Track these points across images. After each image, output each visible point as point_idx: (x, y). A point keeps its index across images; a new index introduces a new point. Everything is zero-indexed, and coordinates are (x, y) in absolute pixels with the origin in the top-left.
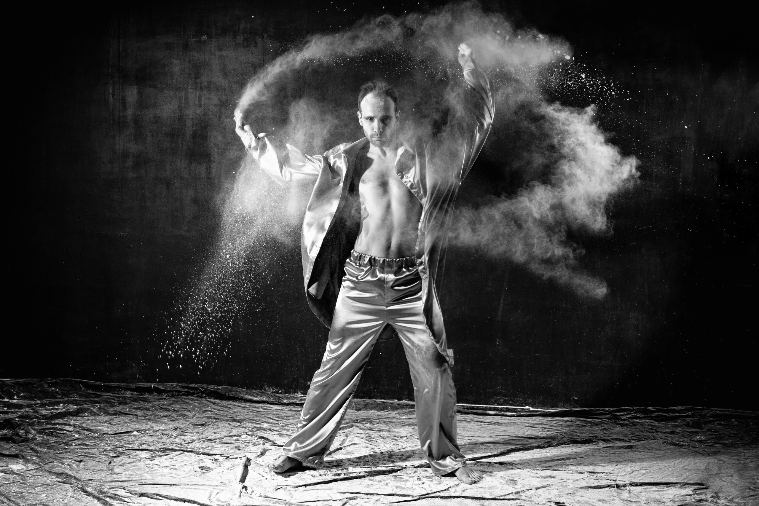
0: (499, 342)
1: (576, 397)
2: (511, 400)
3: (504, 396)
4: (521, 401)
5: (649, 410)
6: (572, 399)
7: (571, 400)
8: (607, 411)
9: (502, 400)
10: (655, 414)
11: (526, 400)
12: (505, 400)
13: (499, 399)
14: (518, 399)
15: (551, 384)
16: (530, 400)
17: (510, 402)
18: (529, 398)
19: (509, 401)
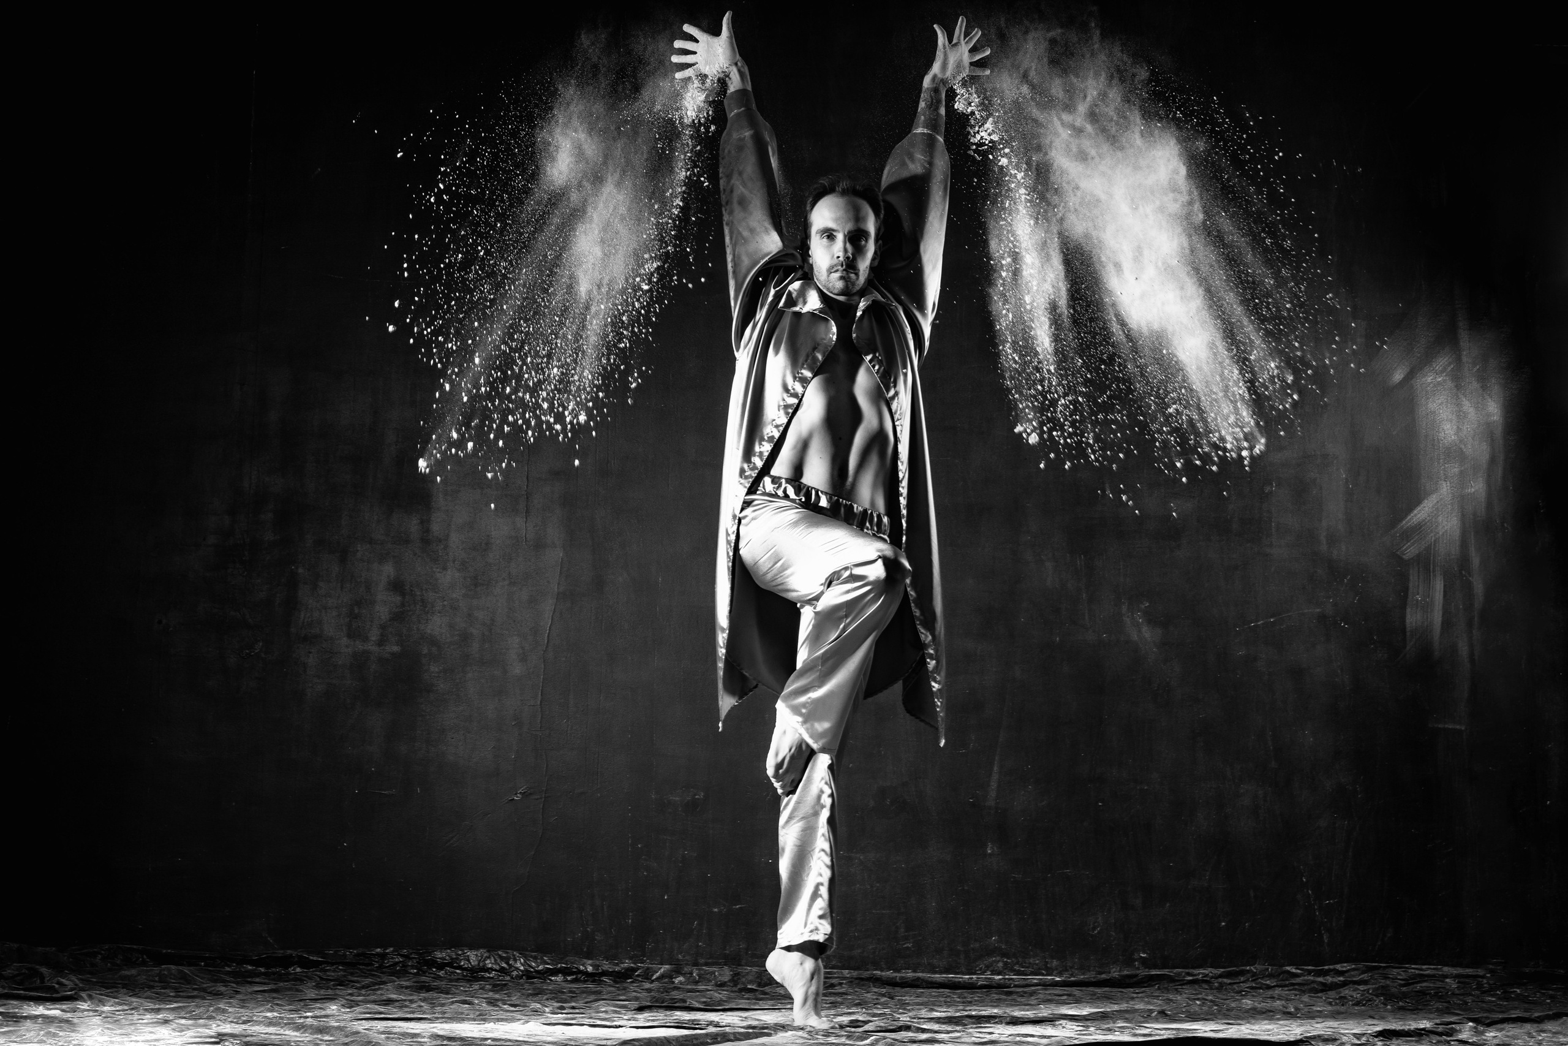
0: (992, 848)
1: (1144, 953)
2: (1017, 963)
3: (1004, 955)
4: (1037, 964)
5: (1288, 972)
6: (1136, 956)
7: (1136, 960)
8: (1207, 975)
9: (1000, 964)
10: (1298, 980)
11: (1047, 963)
12: (1006, 964)
13: (994, 961)
14: (1031, 961)
15: (1094, 928)
16: (1055, 963)
17: (1017, 967)
18: (1052, 958)
19: (1015, 964)
